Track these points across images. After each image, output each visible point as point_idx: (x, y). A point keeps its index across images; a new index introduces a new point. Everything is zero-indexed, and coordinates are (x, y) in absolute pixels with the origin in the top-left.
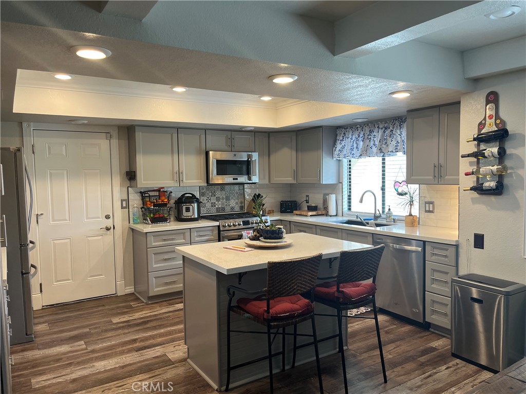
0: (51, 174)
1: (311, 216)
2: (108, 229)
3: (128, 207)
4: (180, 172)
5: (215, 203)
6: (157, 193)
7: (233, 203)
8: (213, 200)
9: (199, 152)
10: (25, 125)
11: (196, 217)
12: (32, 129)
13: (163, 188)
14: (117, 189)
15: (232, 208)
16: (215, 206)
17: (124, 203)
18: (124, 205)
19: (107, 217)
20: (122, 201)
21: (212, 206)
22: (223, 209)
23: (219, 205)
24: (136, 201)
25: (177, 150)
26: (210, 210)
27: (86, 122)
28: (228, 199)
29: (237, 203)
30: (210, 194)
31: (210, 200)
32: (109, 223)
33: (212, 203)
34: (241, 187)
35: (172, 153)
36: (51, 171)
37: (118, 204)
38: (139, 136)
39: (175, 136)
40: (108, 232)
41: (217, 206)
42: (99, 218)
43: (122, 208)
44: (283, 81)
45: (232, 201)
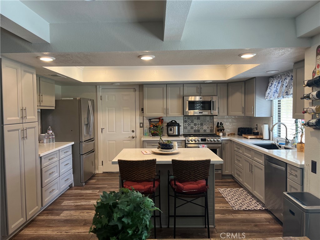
0: (108, 109)
1: (250, 138)
2: (133, 138)
3: (143, 127)
4: (167, 108)
5: (193, 127)
6: (158, 120)
7: (205, 127)
8: (192, 125)
9: (179, 97)
10: (98, 87)
11: (177, 134)
12: (101, 88)
13: (162, 117)
14: (138, 117)
15: (205, 131)
16: (193, 129)
17: (141, 124)
18: (141, 126)
19: (133, 131)
20: (140, 123)
21: (191, 129)
22: (199, 131)
23: (196, 128)
24: (147, 124)
25: (165, 96)
26: (190, 131)
27: (119, 84)
28: (202, 124)
29: (208, 128)
30: (190, 121)
31: (190, 125)
32: (134, 134)
33: (191, 127)
34: (211, 118)
35: (163, 98)
36: (109, 108)
37: (138, 125)
38: (146, 89)
39: (165, 88)
40: (133, 139)
41: (194, 129)
42: (129, 131)
43: (140, 127)
44: (146, 58)
45: (205, 126)
